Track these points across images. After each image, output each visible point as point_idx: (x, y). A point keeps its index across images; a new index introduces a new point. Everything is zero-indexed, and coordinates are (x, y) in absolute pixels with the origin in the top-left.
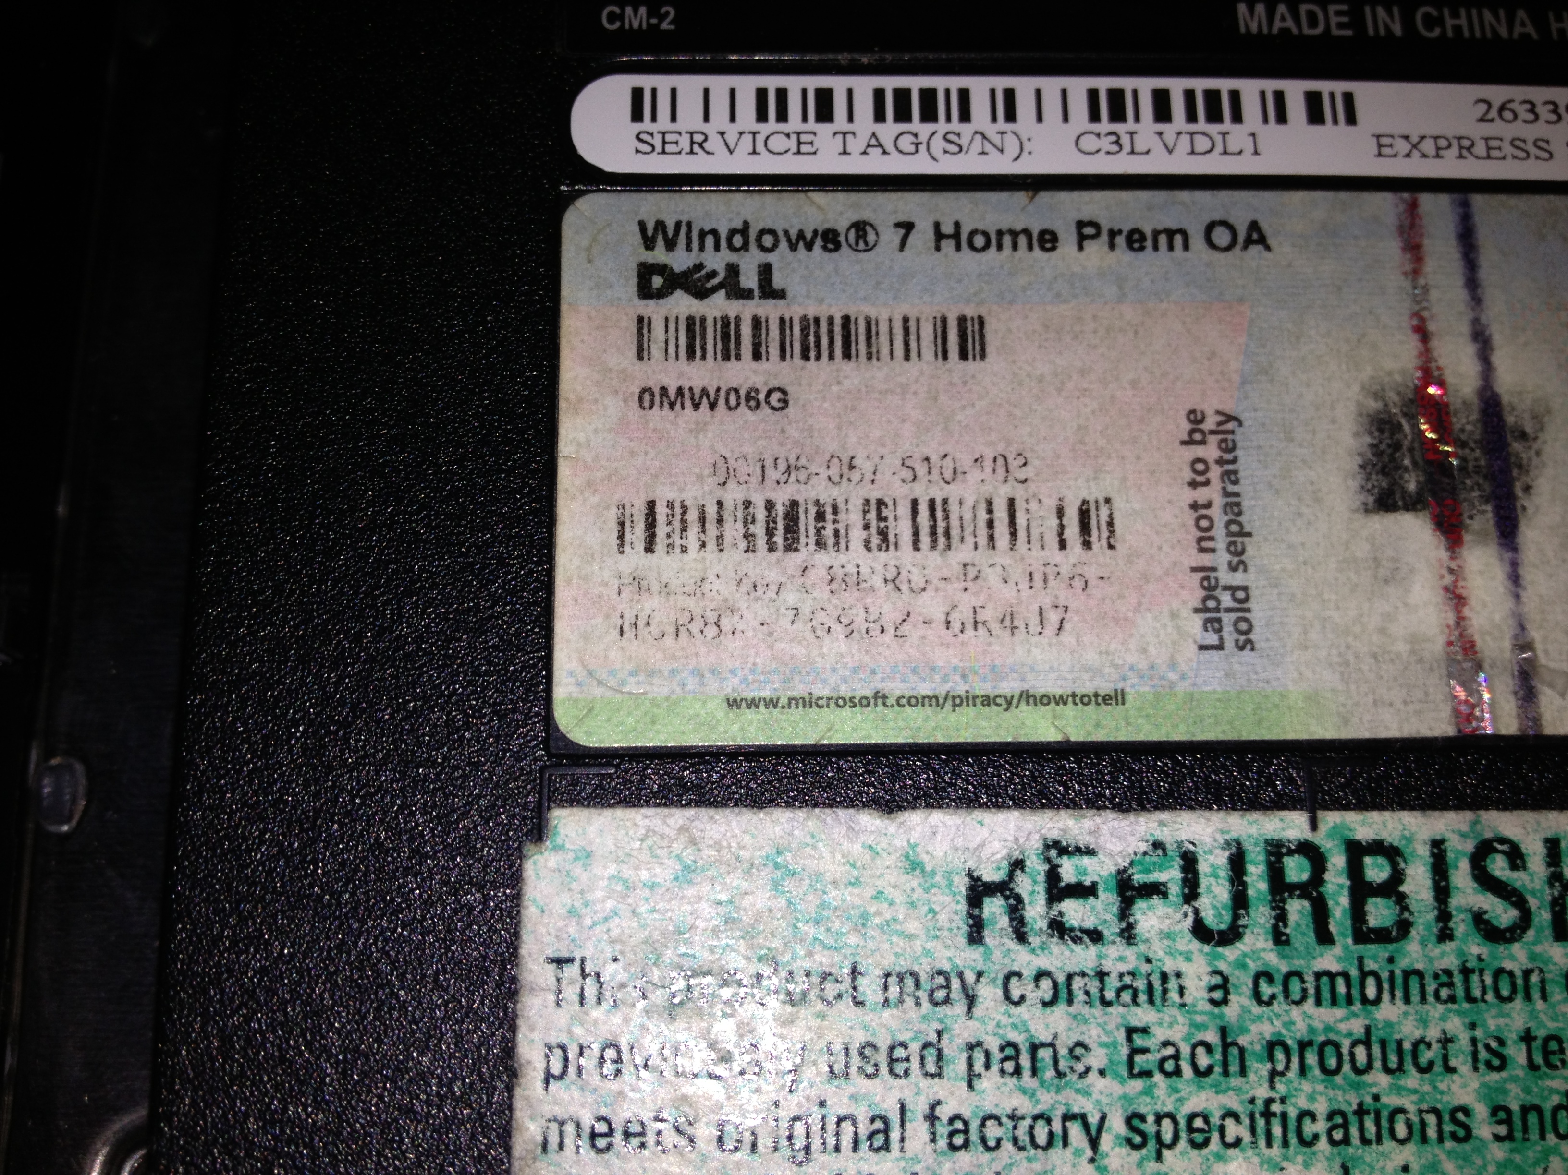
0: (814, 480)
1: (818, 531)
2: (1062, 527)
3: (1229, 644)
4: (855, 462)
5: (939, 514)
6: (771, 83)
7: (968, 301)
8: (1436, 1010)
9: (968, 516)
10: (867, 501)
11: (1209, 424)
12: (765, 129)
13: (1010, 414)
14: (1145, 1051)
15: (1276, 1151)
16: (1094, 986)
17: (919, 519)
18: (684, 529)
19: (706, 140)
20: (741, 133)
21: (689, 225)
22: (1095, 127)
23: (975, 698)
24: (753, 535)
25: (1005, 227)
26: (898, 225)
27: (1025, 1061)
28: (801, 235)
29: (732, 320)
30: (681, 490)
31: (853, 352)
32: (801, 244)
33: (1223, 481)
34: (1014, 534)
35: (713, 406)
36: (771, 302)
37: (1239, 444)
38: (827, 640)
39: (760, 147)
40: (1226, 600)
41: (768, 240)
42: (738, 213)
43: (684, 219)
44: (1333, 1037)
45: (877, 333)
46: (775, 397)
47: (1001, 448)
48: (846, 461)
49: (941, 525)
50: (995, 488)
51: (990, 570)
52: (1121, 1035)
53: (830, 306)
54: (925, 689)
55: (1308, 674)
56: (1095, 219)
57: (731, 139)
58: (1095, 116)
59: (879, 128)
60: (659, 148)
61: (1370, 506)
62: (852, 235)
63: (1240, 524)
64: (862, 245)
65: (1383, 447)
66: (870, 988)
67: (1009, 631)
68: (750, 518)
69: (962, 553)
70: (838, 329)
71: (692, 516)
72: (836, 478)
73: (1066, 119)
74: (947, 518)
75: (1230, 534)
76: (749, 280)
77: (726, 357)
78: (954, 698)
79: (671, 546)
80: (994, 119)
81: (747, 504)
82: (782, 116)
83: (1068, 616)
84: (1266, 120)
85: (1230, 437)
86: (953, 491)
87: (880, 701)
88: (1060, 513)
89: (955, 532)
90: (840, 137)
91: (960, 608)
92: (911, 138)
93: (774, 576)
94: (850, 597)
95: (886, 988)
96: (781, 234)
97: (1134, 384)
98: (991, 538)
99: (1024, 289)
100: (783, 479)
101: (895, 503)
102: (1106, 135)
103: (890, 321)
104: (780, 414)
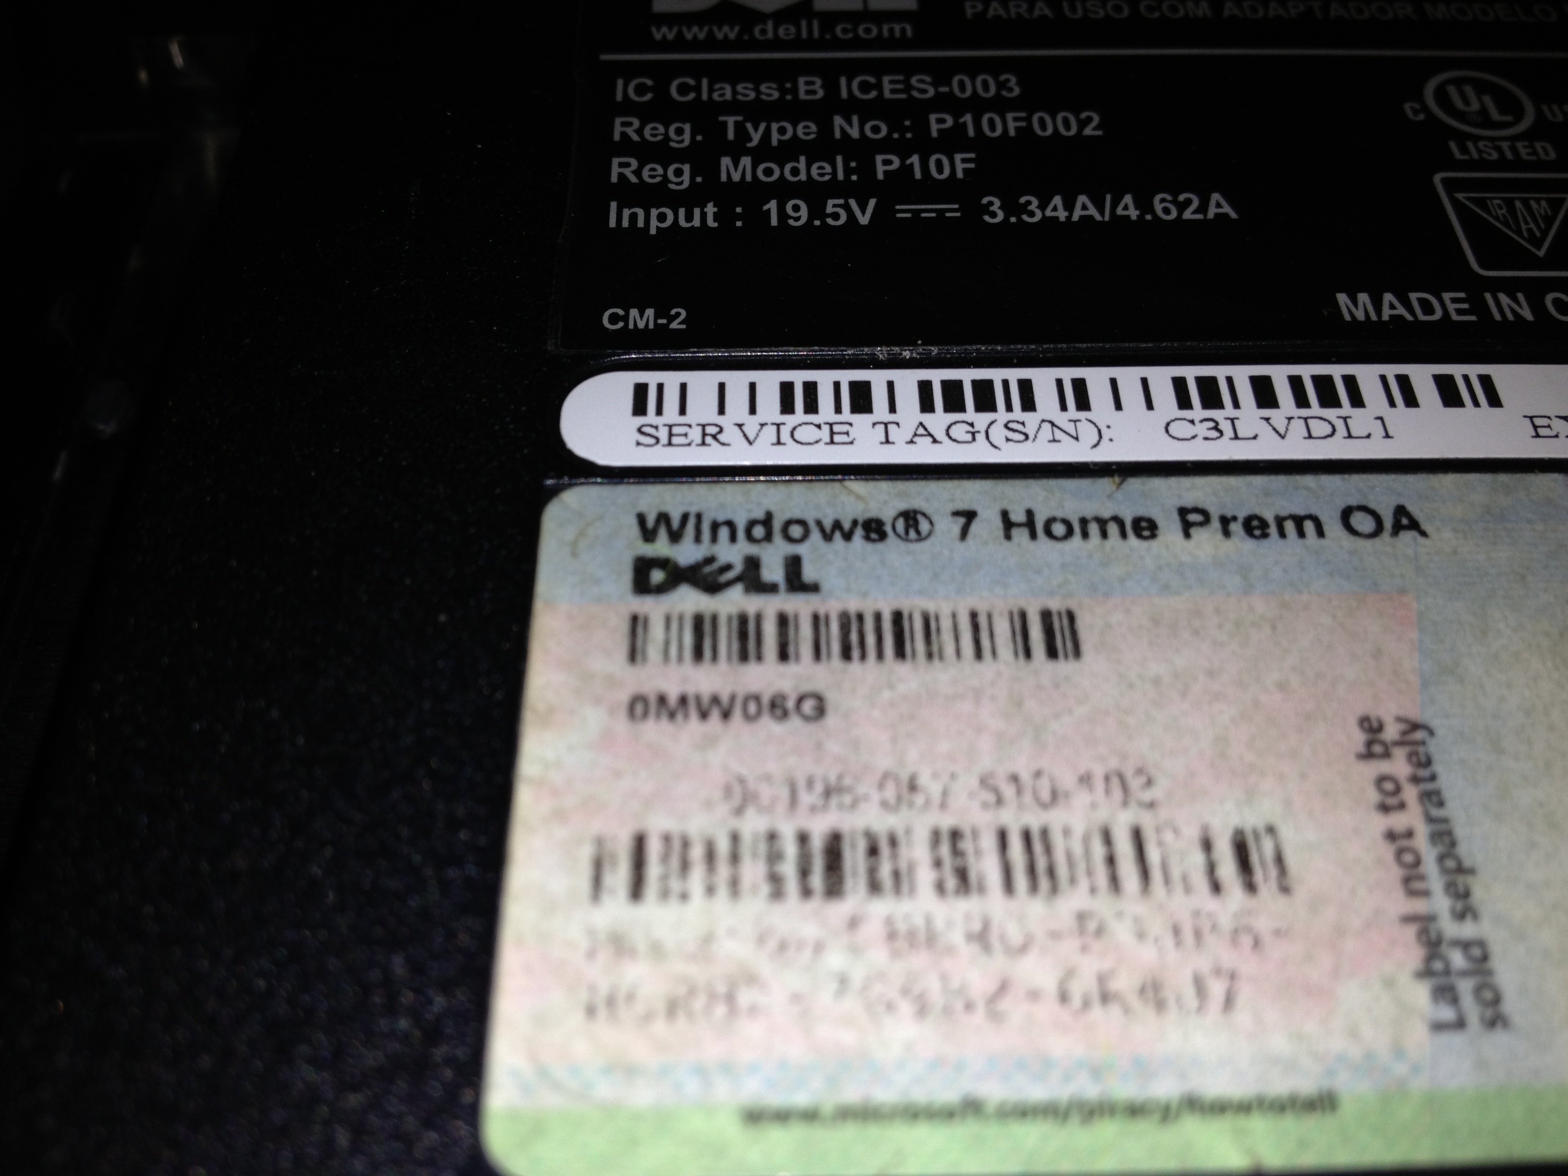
0: (863, 806)
2: (1212, 864)
3: (1472, 1020)
4: (920, 782)
5: (1038, 847)
6: (798, 377)
7: (1051, 594)
9: (1078, 849)
10: (936, 837)
11: (1391, 732)
12: (790, 420)
13: (1121, 723)
17: (1010, 855)
19: (721, 430)
20: (763, 425)
21: (699, 517)
22: (1187, 414)
23: (1113, 1106)
24: (779, 877)
25: (1089, 514)
26: (957, 514)
28: (837, 525)
29: (752, 618)
30: (683, 819)
32: (838, 535)
33: (1423, 804)
34: (1145, 873)
36: (801, 597)
37: (1436, 757)
38: (888, 1020)
39: (785, 436)
40: (1458, 959)
41: (796, 531)
42: (759, 504)
43: (693, 510)
45: (938, 630)
46: (808, 706)
47: (1114, 763)
48: (904, 778)
49: (1041, 864)
53: (876, 600)
54: (1038, 1093)
56: (1201, 505)
57: (751, 430)
58: (1184, 402)
59: (927, 418)
60: (664, 439)
62: (900, 525)
63: (1458, 858)
64: (912, 534)
67: (1154, 1007)
70: (887, 626)
71: (697, 853)
72: (892, 802)
73: (1150, 406)
74: (1048, 851)
75: (1444, 871)
76: (773, 573)
77: (744, 657)
78: (1082, 1106)
80: (1064, 407)
81: (772, 837)
82: (811, 407)
84: (1392, 404)
85: (1421, 749)
86: (1055, 818)
87: (972, 1113)
88: (1207, 845)
89: (1062, 871)
90: (883, 426)
92: (965, 427)
93: (810, 930)
94: (919, 960)
96: (811, 523)
97: (1282, 686)
98: (1115, 881)
99: (1122, 580)
100: (820, 802)
101: (975, 833)
102: (1201, 421)
103: (954, 616)
104: (814, 726)
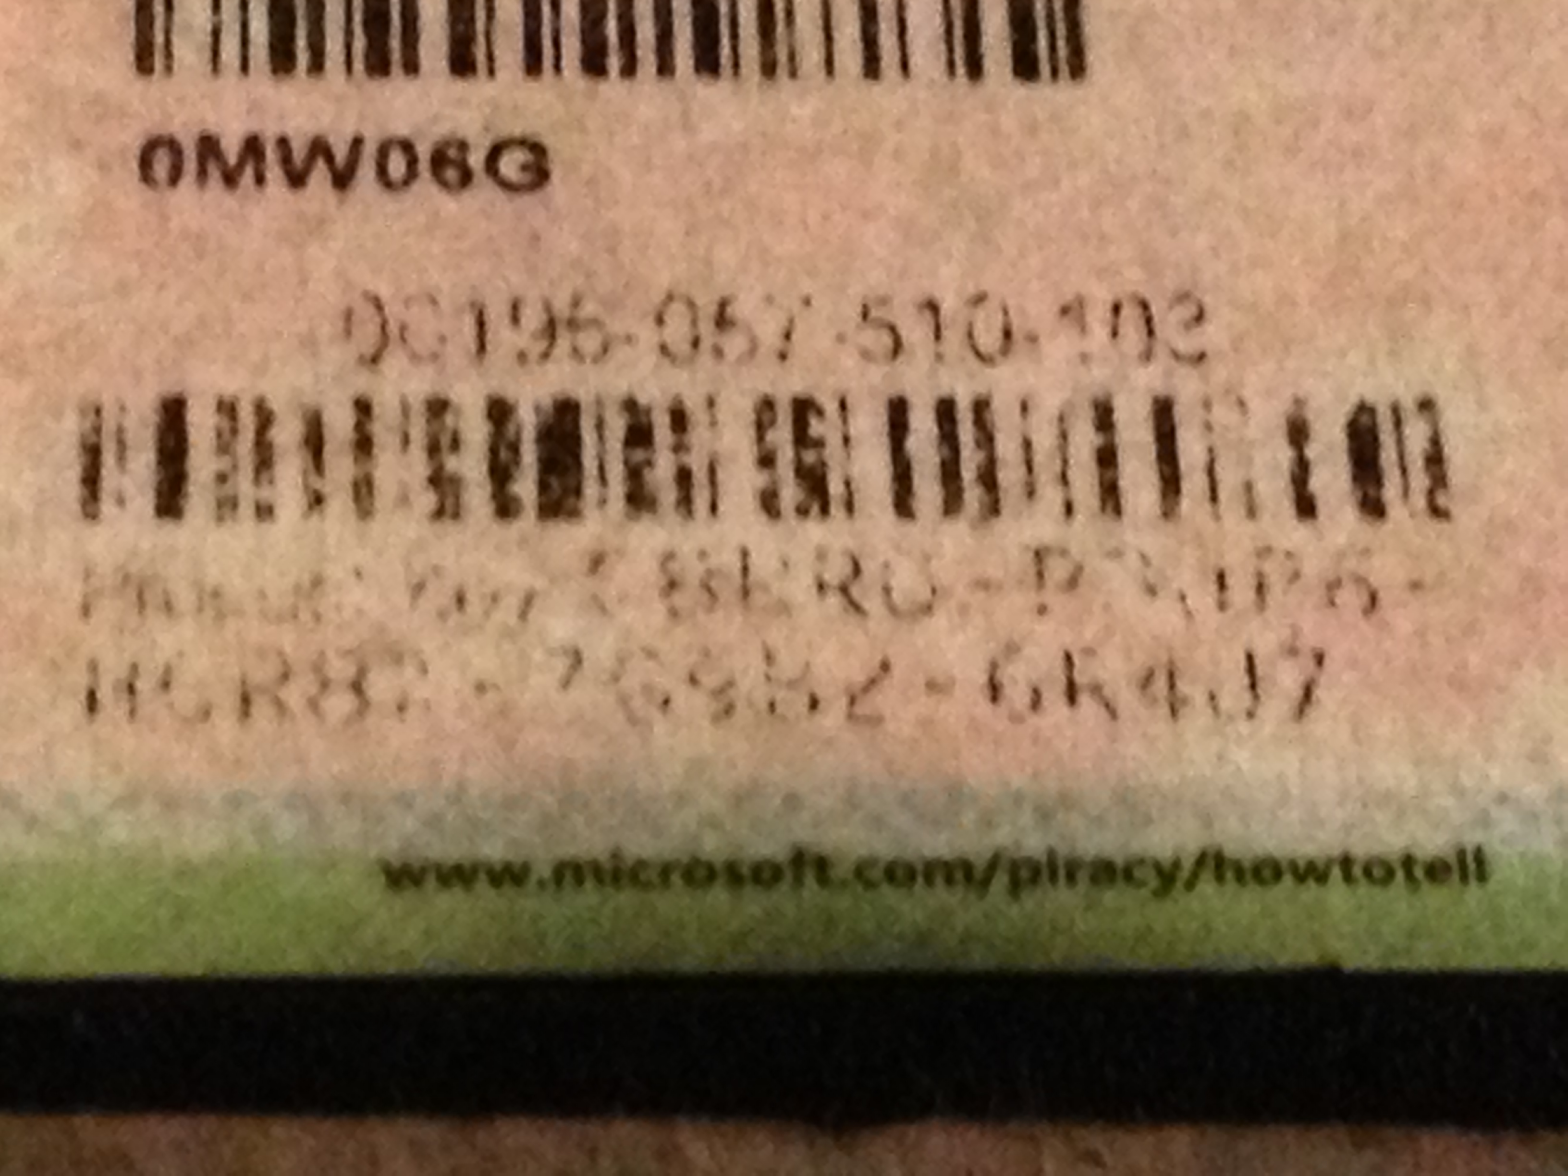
0: (622, 350)
1: (635, 472)
2: (1302, 465)
4: (733, 311)
5: (966, 432)
9: (1045, 439)
10: (767, 405)
17: (912, 444)
18: (264, 463)
24: (454, 480)
31: (726, 59)
34: (1171, 484)
35: (342, 180)
46: (513, 159)
48: (708, 308)
49: (972, 459)
50: (1120, 374)
51: (1110, 566)
68: (445, 441)
69: (1030, 524)
71: (288, 435)
74: (985, 441)
77: (378, 68)
79: (227, 504)
81: (440, 407)
83: (1324, 677)
89: (1009, 475)
91: (1029, 650)
93: (511, 575)
101: (843, 407)
104: (526, 201)
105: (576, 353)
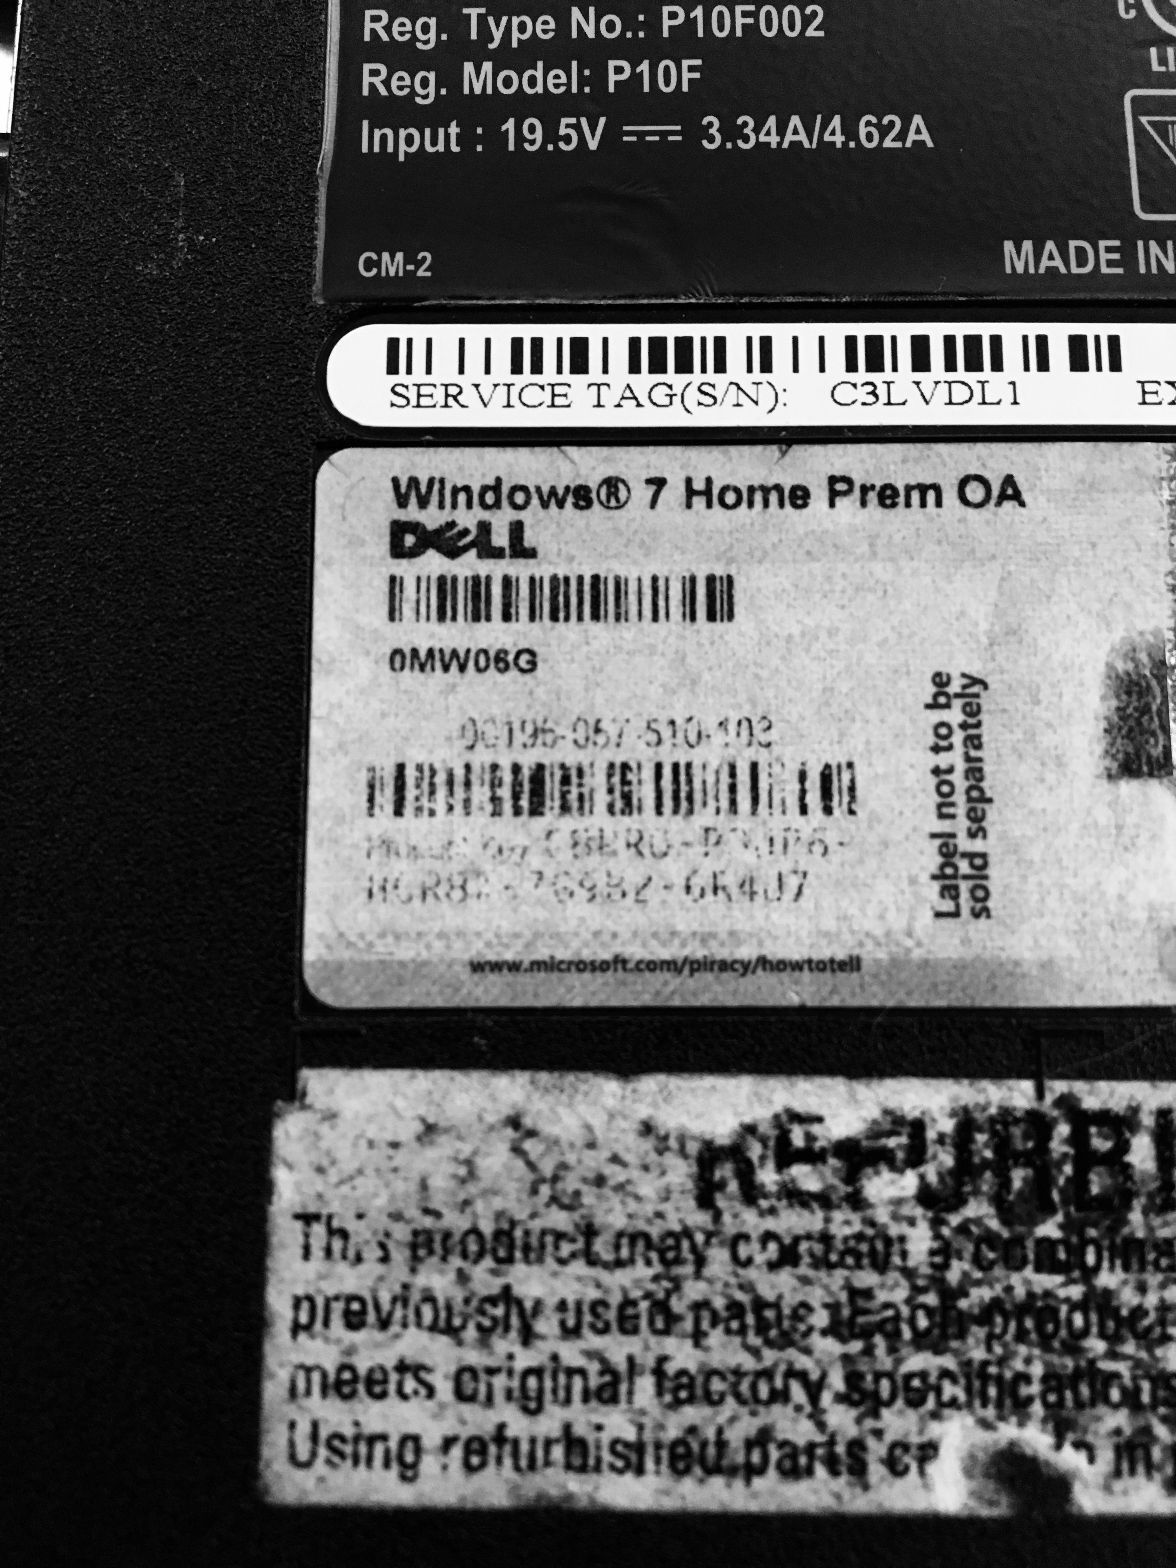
0: (561, 742)
1: (564, 795)
2: (803, 792)
3: (965, 911)
4: (603, 725)
5: (683, 778)
6: (527, 331)
7: (718, 559)
8: (1154, 1279)
9: (711, 779)
10: (611, 766)
11: (954, 687)
12: (519, 381)
13: (757, 676)
14: (867, 1312)
15: (990, 1413)
16: (818, 1248)
17: (662, 783)
18: (432, 792)
19: (460, 393)
20: (496, 386)
21: (442, 481)
22: (852, 377)
23: (713, 963)
24: (500, 799)
25: (756, 482)
26: (649, 481)
27: (750, 1319)
28: (553, 491)
29: (483, 580)
30: (431, 752)
31: (602, 613)
32: (553, 502)
33: (965, 745)
34: (755, 800)
35: (462, 668)
36: (522, 561)
37: (984, 708)
38: (570, 903)
39: (514, 400)
40: (964, 867)
41: (520, 498)
42: (491, 469)
43: (437, 476)
44: (1052, 1302)
45: (626, 593)
46: (524, 658)
47: (746, 711)
48: (592, 722)
49: (684, 788)
50: (739, 752)
51: (732, 835)
52: (843, 1297)
53: (580, 564)
54: (665, 954)
55: (1043, 941)
56: (847, 475)
57: (486, 391)
58: (852, 366)
59: (633, 379)
60: (413, 402)
61: (1114, 772)
62: (604, 491)
63: (981, 790)
64: (613, 503)
65: (1129, 711)
66: (601, 1247)
67: (747, 897)
68: (497, 782)
69: (704, 817)
70: (587, 588)
71: (441, 779)
72: (582, 741)
73: (822, 369)
74: (690, 781)
75: (970, 800)
76: (500, 539)
77: (476, 618)
78: (692, 963)
79: (419, 810)
80: (750, 370)
81: (495, 767)
82: (537, 368)
83: (806, 883)
84: (1027, 368)
85: (975, 700)
86: (697, 756)
87: (620, 966)
88: (803, 777)
89: (698, 796)
90: (596, 387)
91: (701, 872)
92: (665, 390)
93: (519, 840)
94: (594, 861)
95: (617, 1247)
96: (532, 490)
98: (733, 803)
99: (774, 547)
100: (530, 742)
101: (639, 766)
102: (863, 385)
103: (639, 580)
104: (528, 677)
105: (544, 744)
